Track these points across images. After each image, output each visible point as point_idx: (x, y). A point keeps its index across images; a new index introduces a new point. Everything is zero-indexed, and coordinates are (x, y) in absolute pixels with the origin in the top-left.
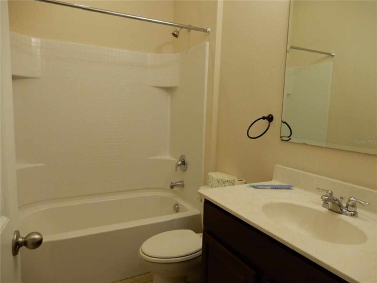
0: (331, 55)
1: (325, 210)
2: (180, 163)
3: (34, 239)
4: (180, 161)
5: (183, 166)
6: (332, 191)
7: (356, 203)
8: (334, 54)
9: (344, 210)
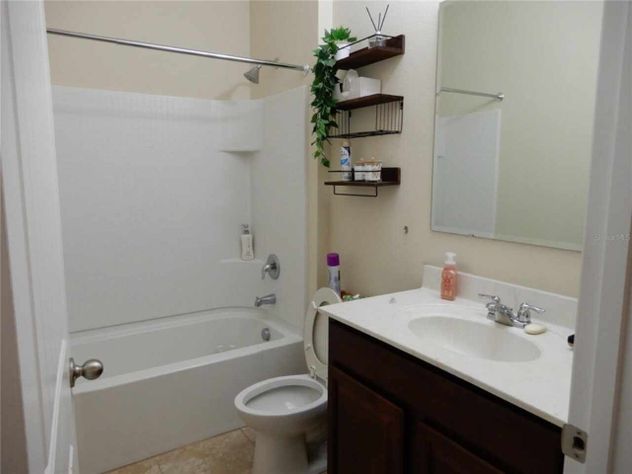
0: (499, 98)
1: (490, 322)
2: (268, 266)
3: (94, 368)
4: (268, 264)
5: (274, 270)
6: (499, 297)
7: (531, 311)
8: (503, 96)
9: (515, 321)
